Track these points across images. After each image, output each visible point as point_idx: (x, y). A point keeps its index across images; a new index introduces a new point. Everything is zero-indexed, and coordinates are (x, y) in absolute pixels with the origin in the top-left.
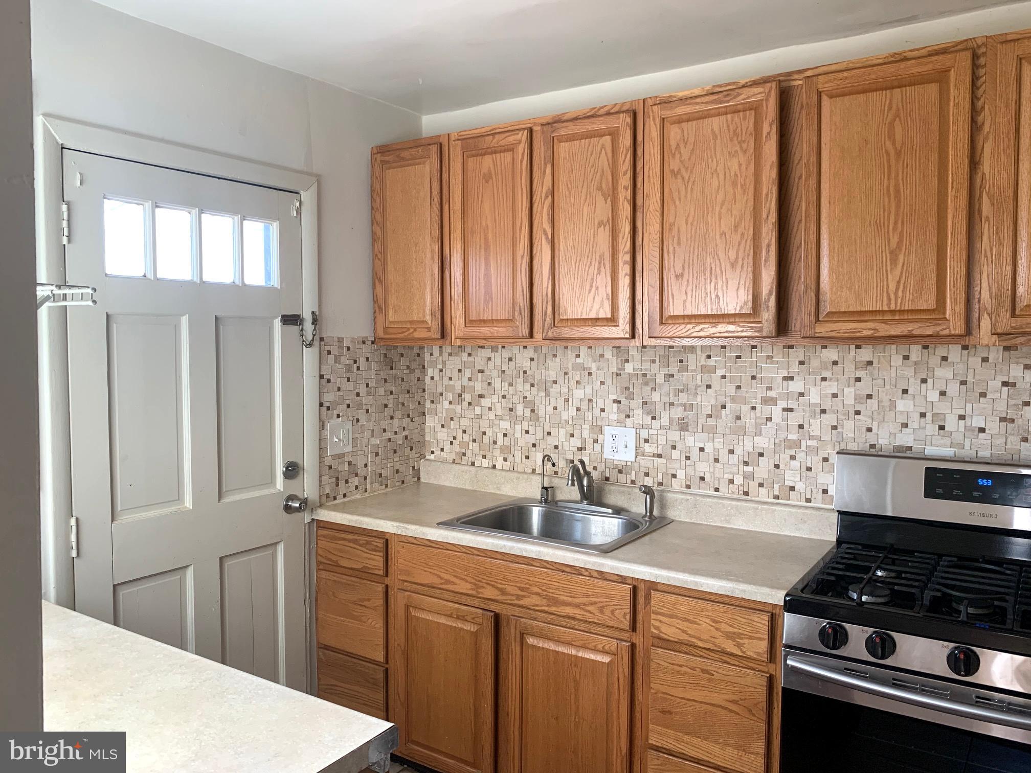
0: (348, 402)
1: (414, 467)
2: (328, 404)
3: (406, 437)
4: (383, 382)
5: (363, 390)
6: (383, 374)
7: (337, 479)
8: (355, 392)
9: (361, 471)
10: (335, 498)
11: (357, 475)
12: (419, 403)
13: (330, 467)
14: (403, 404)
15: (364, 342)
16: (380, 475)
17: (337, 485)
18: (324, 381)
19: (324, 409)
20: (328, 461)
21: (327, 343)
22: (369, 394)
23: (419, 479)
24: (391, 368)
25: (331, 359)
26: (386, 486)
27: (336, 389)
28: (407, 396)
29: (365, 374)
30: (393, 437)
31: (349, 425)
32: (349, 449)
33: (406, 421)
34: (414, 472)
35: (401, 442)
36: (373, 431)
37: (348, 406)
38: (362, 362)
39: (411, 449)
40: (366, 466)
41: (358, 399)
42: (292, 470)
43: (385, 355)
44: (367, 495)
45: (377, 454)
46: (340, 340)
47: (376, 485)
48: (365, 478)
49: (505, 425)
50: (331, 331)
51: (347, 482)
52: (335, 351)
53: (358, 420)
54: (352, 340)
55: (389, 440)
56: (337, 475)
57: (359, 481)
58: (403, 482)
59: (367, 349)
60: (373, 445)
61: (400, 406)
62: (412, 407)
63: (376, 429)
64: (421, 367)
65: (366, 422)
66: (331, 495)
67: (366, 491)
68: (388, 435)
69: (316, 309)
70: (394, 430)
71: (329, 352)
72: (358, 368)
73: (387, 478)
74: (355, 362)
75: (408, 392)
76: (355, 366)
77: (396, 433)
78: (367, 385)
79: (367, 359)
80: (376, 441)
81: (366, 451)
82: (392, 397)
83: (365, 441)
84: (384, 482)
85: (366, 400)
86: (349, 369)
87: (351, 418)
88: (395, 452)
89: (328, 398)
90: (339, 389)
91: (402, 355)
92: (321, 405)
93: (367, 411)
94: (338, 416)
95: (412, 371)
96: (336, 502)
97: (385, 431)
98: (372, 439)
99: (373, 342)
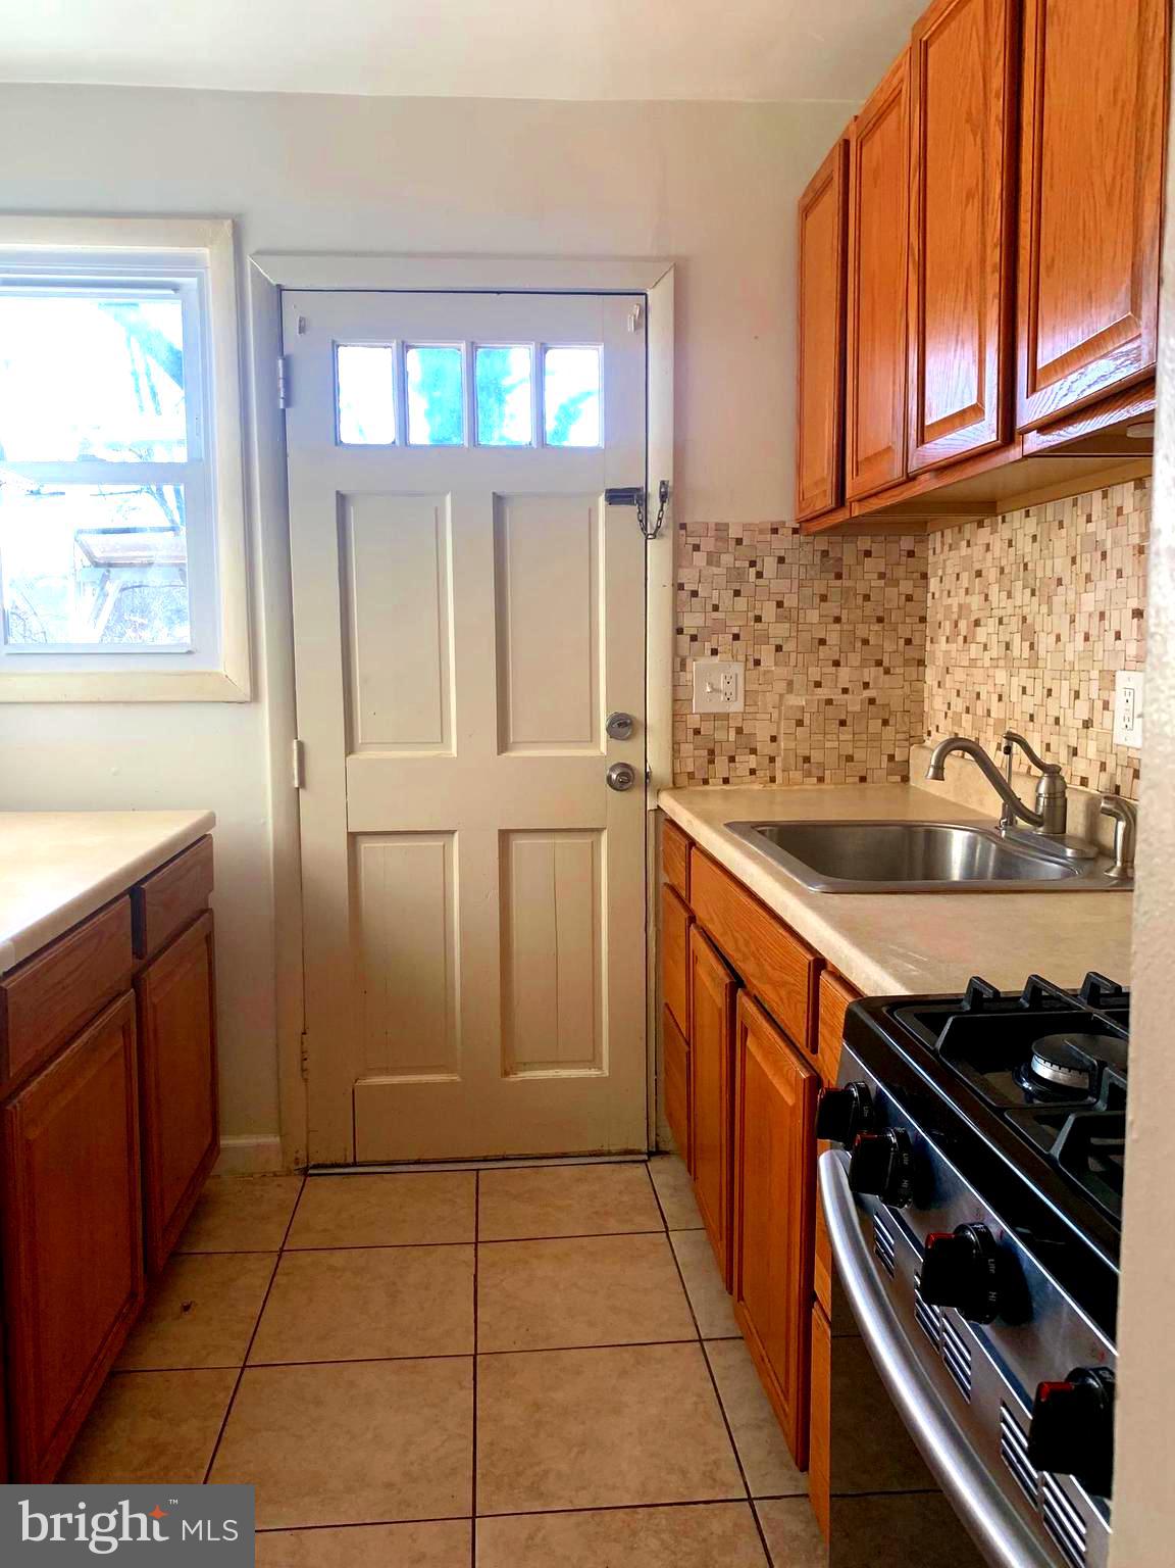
0: (736, 630)
1: (891, 758)
2: (693, 631)
3: (872, 701)
4: (817, 600)
5: (769, 611)
6: (819, 587)
7: (711, 752)
8: (751, 615)
9: (765, 748)
10: (706, 782)
11: (753, 751)
12: (908, 642)
13: (697, 732)
14: (866, 642)
15: (775, 531)
16: (807, 760)
17: (711, 762)
18: (684, 595)
19: (685, 639)
20: (694, 721)
21: (693, 532)
22: (779, 619)
23: (905, 779)
24: (839, 576)
25: (700, 559)
26: (821, 780)
27: (709, 608)
28: (876, 627)
29: (779, 586)
30: (838, 697)
31: (738, 669)
32: (737, 706)
33: (870, 673)
34: (892, 764)
35: (857, 708)
36: (790, 683)
37: (736, 637)
38: (769, 566)
39: (885, 723)
40: (774, 739)
41: (758, 626)
42: (623, 726)
43: (825, 553)
44: (774, 786)
45: (800, 723)
46: (721, 528)
47: (796, 775)
48: (772, 760)
49: (1001, 676)
50: (700, 514)
51: (732, 759)
52: (708, 544)
53: (757, 663)
54: (746, 527)
55: (829, 702)
56: (711, 746)
57: (758, 764)
58: (863, 779)
59: (784, 543)
60: (792, 707)
61: (858, 644)
62: (889, 646)
63: (799, 680)
64: (917, 575)
65: (776, 665)
66: (699, 776)
67: (773, 780)
68: (823, 693)
69: (669, 477)
70: (841, 685)
71: (696, 548)
72: (759, 575)
73: (822, 766)
74: (753, 564)
75: (880, 620)
76: (753, 571)
77: (845, 691)
78: (780, 604)
79: (781, 560)
80: (796, 700)
81: (775, 715)
82: (837, 626)
83: (771, 699)
84: (816, 772)
85: (779, 631)
86: (736, 574)
87: (742, 658)
88: (843, 723)
89: (692, 622)
90: (716, 608)
91: (868, 554)
92: (680, 631)
93: (779, 648)
94: (714, 652)
95: (896, 583)
96: (707, 787)
97: (818, 684)
98: (788, 696)
99: (795, 531)
